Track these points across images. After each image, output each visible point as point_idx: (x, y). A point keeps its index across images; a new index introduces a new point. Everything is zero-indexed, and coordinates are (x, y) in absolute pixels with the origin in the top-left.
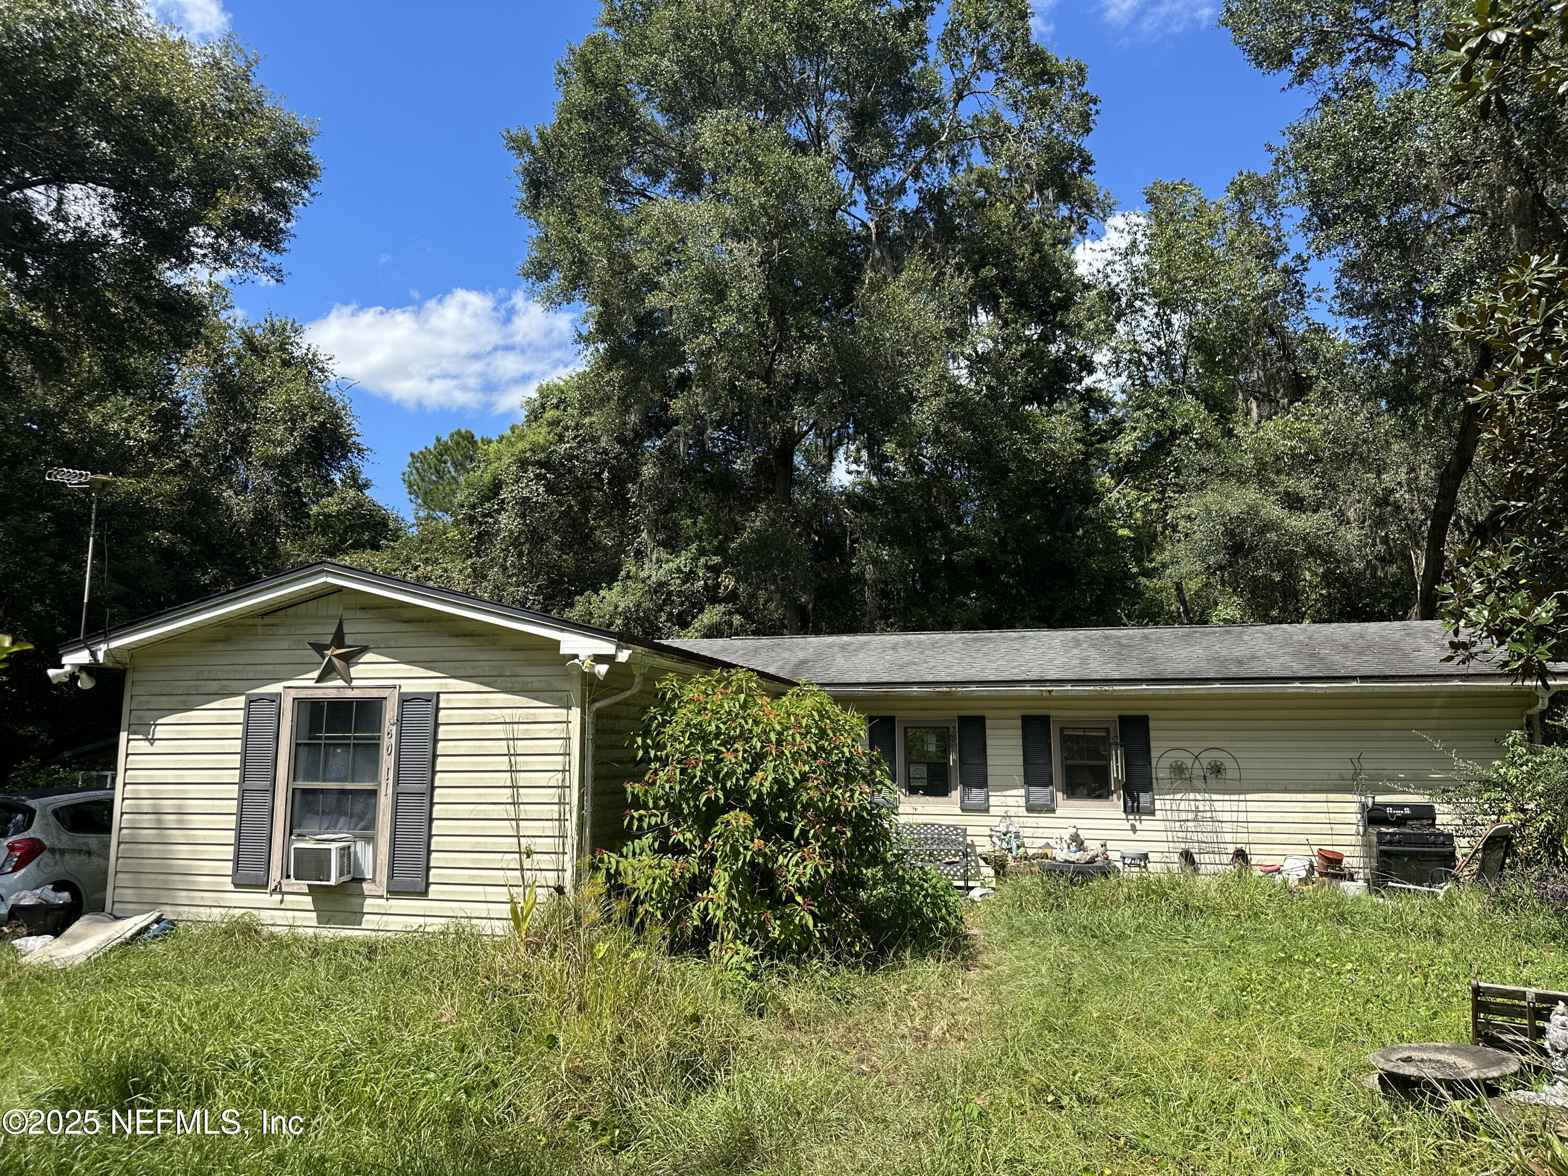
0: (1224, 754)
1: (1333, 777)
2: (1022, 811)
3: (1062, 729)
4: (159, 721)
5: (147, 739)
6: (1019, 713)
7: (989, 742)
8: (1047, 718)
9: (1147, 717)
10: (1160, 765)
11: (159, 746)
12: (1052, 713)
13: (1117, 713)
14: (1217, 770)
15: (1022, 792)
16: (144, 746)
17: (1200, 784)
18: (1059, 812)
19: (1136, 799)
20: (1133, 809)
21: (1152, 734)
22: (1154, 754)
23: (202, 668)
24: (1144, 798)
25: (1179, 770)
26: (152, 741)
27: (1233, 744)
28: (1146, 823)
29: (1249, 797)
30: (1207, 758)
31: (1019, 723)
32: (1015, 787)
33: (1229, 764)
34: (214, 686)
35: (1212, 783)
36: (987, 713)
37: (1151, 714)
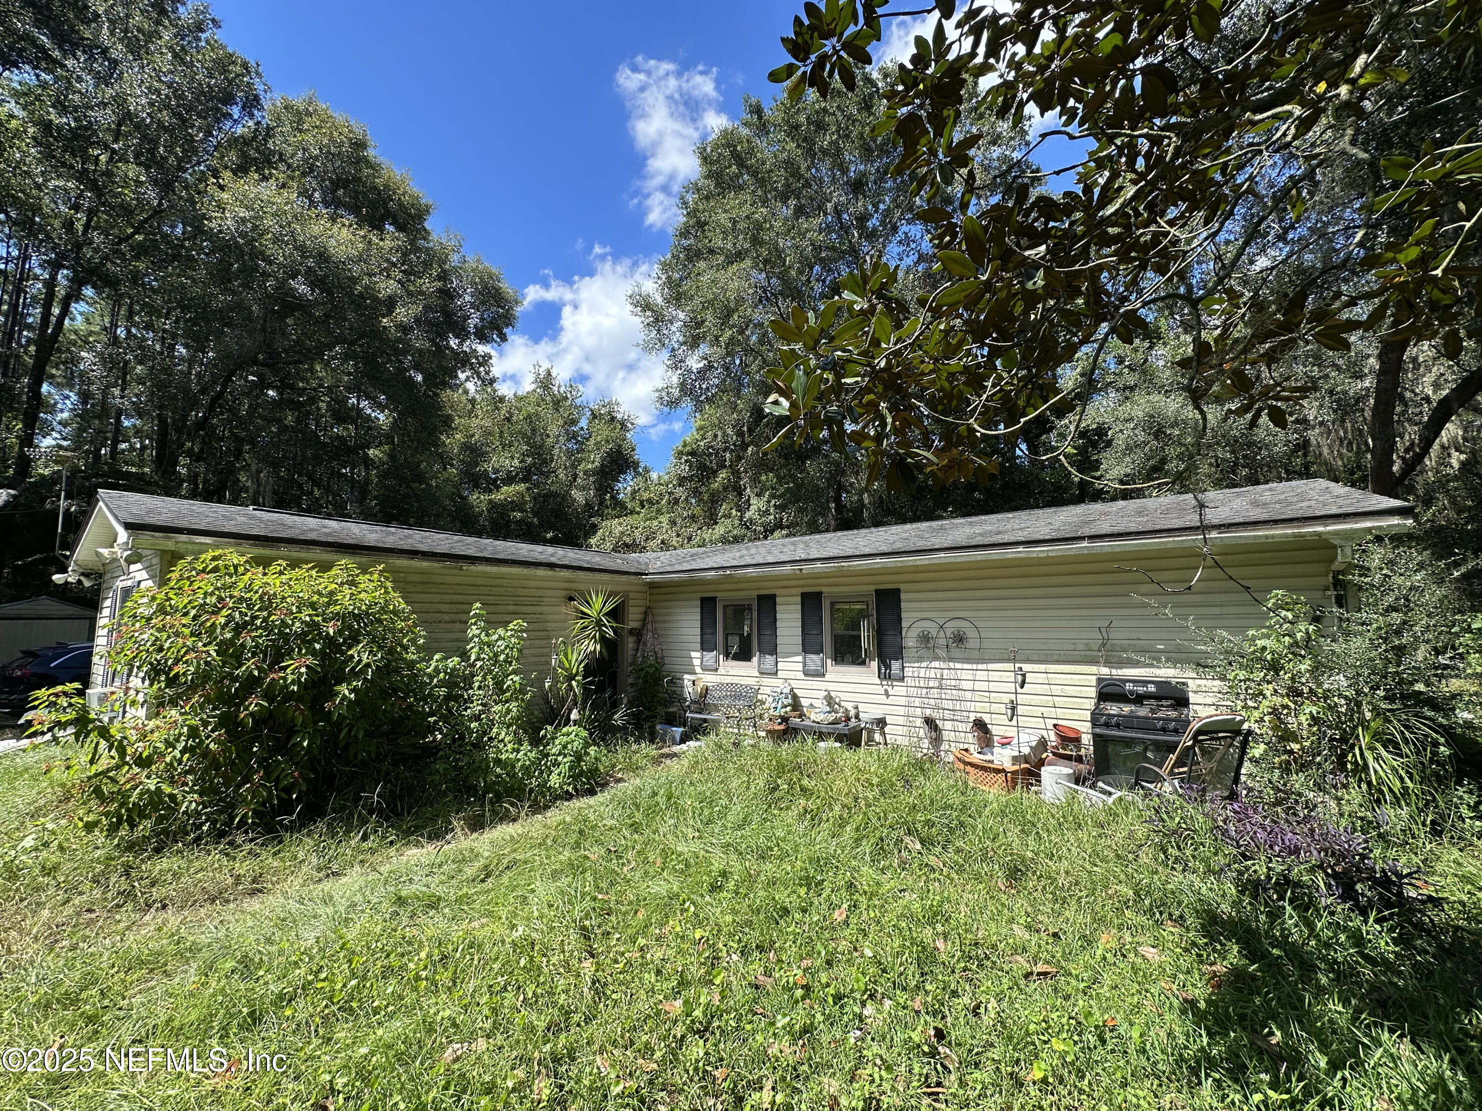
0: (967, 624)
1: (1079, 647)
2: (801, 675)
3: (832, 604)
6: (799, 591)
7: (778, 616)
8: (820, 594)
9: (898, 591)
10: (910, 634)
12: (824, 589)
13: (874, 587)
14: (960, 639)
15: (800, 658)
17: (942, 653)
18: (828, 677)
19: (888, 667)
20: (886, 676)
21: (903, 605)
22: (905, 624)
24: (895, 665)
25: (925, 639)
27: (975, 614)
28: (898, 689)
29: (991, 666)
30: (951, 628)
31: (799, 599)
32: (796, 654)
33: (971, 633)
35: (955, 652)
36: (777, 592)
37: (902, 587)
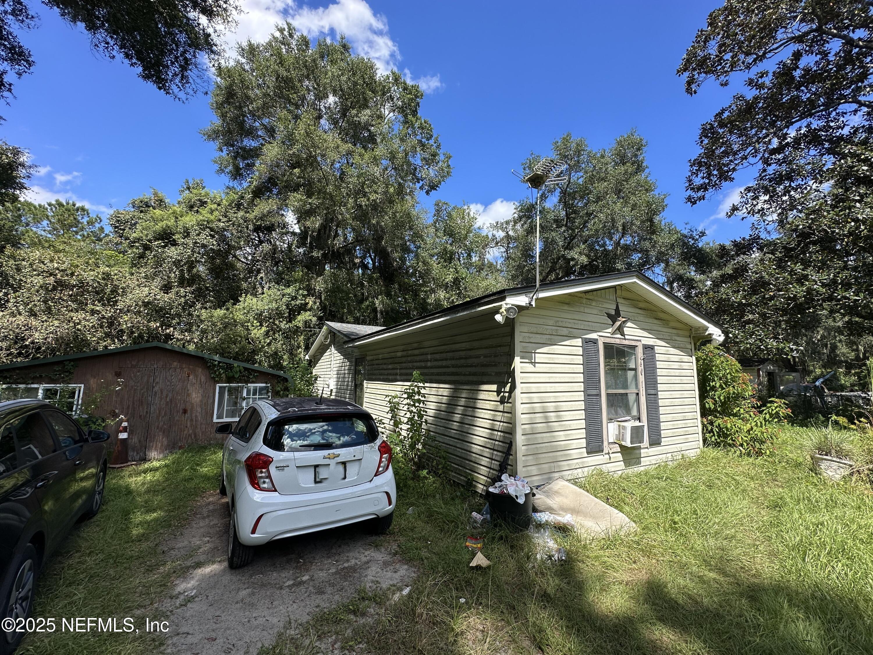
4: (538, 351)
5: (531, 363)
11: (539, 368)
16: (529, 367)
23: (558, 319)
26: (534, 363)
34: (565, 331)
